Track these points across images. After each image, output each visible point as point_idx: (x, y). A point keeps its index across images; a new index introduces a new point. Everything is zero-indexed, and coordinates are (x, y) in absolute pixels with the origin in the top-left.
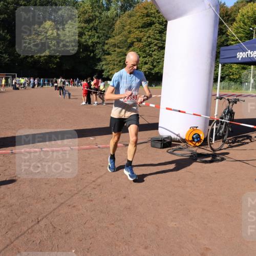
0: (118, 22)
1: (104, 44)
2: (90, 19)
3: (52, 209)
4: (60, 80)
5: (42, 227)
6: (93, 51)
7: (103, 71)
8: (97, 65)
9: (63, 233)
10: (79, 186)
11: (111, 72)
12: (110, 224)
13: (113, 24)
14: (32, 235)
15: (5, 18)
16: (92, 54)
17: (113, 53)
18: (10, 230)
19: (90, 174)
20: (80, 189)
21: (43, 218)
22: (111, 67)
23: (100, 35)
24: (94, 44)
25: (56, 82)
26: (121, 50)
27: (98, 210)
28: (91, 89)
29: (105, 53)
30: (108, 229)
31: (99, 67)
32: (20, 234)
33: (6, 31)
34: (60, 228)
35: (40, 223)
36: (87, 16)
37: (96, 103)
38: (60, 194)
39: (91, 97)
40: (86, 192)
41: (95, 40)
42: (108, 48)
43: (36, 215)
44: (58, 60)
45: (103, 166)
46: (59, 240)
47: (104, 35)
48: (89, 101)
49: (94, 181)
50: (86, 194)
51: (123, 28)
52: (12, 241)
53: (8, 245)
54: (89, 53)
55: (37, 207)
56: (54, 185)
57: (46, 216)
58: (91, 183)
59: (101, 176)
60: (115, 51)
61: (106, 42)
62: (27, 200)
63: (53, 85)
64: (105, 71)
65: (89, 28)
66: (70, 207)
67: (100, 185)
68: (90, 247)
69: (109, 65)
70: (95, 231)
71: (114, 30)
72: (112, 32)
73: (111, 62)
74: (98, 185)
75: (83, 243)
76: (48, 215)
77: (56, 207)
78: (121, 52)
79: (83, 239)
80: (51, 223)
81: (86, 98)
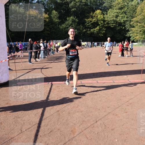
0: (139, 8)
1: (131, 21)
2: (122, 7)
3: (104, 115)
5: (98, 125)
6: (124, 26)
7: (130, 37)
8: (127, 34)
9: (110, 129)
10: (119, 103)
11: (135, 38)
13: (136, 9)
14: (93, 128)
15: (75, 10)
16: (124, 28)
17: (136, 26)
18: (81, 124)
19: (125, 97)
20: (119, 105)
22: (135, 35)
23: (128, 16)
24: (125, 22)
26: (141, 24)
27: (130, 118)
29: (131, 27)
31: (128, 35)
32: (87, 127)
33: (76, 17)
34: (108, 126)
35: (97, 122)
36: (120, 5)
37: (127, 56)
38: (109, 107)
39: (124, 52)
40: (123, 107)
41: (125, 19)
42: (133, 24)
43: (95, 118)
44: (104, 31)
45: (132, 93)
46: (108, 133)
47: (130, 16)
48: (123, 55)
49: (128, 101)
50: (123, 109)
51: (142, 11)
52: (83, 131)
53: (80, 133)
54: (122, 27)
55: (96, 114)
56: (105, 102)
57: (100, 119)
58: (126, 102)
59: (132, 99)
60: (137, 25)
61: (132, 20)
62: (90, 109)
64: (132, 37)
65: (122, 12)
66: (114, 115)
67: (131, 104)
68: (126, 139)
69: (134, 34)
70: (129, 131)
71: (136, 12)
72: (135, 14)
73: (135, 32)
74: (130, 104)
75: (121, 136)
76: (102, 118)
77: (106, 114)
78: (141, 25)
79: (122, 134)
80: (103, 123)
81: (121, 53)
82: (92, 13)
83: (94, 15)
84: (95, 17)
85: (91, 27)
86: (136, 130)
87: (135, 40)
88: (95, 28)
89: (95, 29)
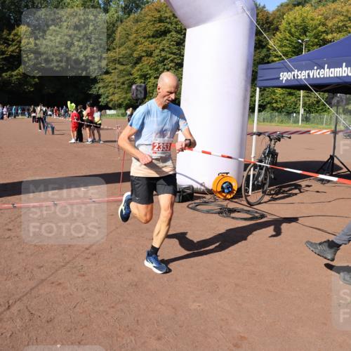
0: (119, 29)
4: (39, 108)
5: (13, 313)
7: (99, 96)
8: (91, 88)
9: (44, 321)
10: (66, 256)
11: (110, 98)
12: (109, 308)
13: (114, 32)
17: (113, 71)
20: (67, 260)
21: (15, 302)
22: (111, 91)
25: (34, 111)
26: (125, 67)
27: (92, 288)
28: (83, 120)
30: (107, 314)
31: (94, 91)
34: (39, 314)
35: (11, 308)
37: (90, 140)
38: (42, 267)
40: (75, 264)
42: (107, 65)
43: (5, 297)
44: (36, 80)
46: (38, 331)
48: (80, 138)
49: (87, 249)
50: (75, 267)
51: (127, 38)
55: (7, 286)
56: (31, 255)
57: (19, 299)
58: (83, 252)
60: (116, 68)
63: (29, 115)
64: (103, 97)
66: (54, 285)
67: (95, 254)
68: (82, 340)
69: (109, 88)
70: (89, 318)
71: (114, 39)
72: (113, 42)
73: (110, 84)
74: (93, 254)
75: (71, 335)
76: (23, 296)
77: (34, 286)
78: (124, 70)
79: (71, 329)
80: (27, 308)
81: (75, 133)
82: (5, 32)
83: (11, 36)
84: (14, 43)
85: (3, 67)
86: (104, 314)
87: (111, 103)
88: (13, 71)
89: (14, 73)
